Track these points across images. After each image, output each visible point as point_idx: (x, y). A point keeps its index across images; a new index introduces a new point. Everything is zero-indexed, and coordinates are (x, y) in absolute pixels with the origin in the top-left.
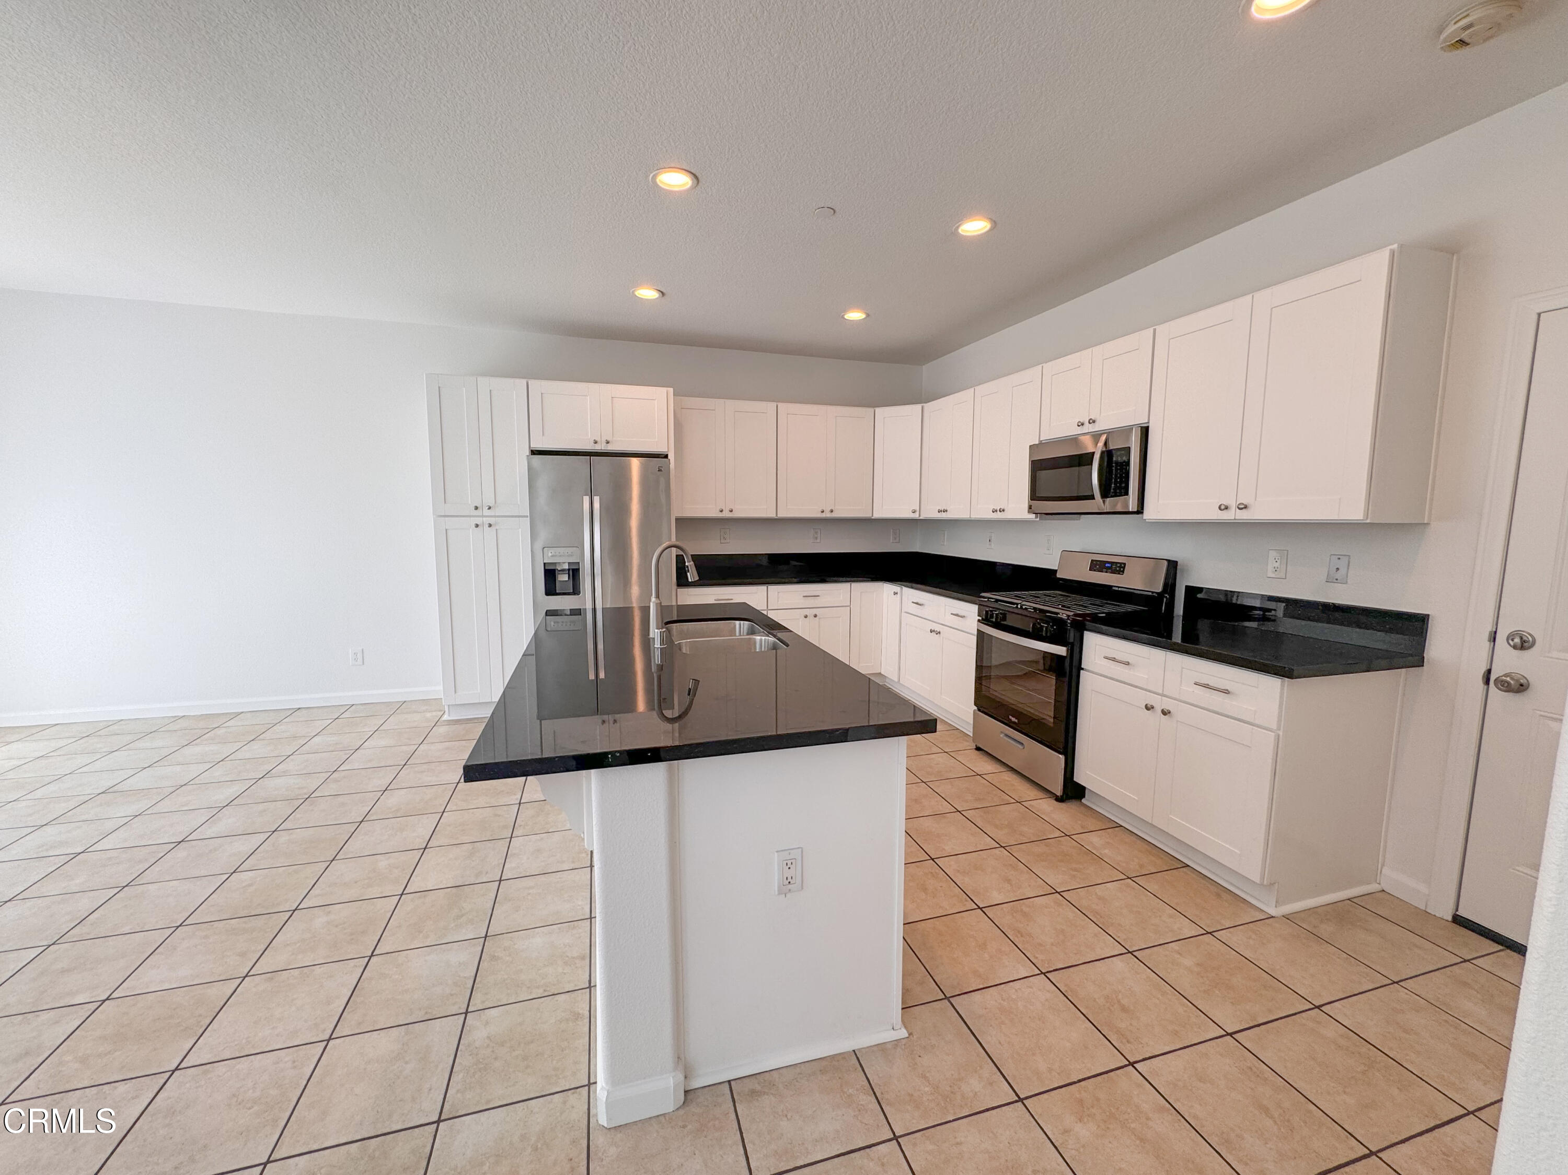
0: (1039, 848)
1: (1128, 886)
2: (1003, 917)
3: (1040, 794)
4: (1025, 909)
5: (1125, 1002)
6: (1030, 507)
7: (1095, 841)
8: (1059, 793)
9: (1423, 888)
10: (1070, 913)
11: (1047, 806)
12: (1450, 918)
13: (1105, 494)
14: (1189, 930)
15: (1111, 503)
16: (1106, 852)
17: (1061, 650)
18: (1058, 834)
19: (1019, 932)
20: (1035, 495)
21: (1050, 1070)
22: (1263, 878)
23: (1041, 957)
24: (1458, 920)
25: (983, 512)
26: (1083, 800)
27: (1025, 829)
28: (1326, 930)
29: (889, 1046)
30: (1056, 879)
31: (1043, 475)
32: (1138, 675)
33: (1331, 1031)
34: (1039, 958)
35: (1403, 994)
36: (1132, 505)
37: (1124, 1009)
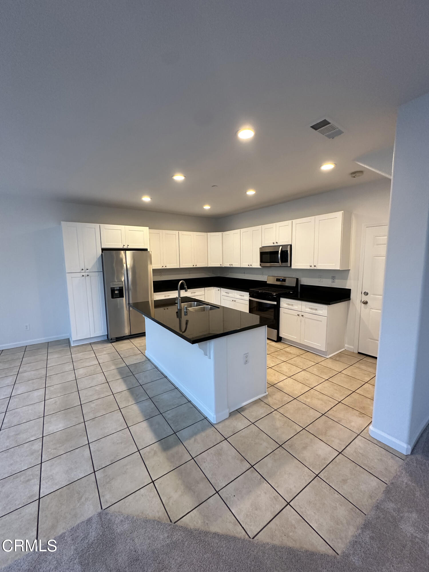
0: (276, 353)
1: (298, 357)
2: (276, 368)
3: (271, 341)
4: (280, 366)
5: (307, 379)
6: (260, 265)
7: (288, 349)
8: (276, 340)
9: (352, 347)
10: (290, 365)
11: (273, 344)
12: (357, 353)
13: (282, 262)
14: (314, 364)
15: (284, 264)
16: (291, 352)
17: (275, 303)
18: (279, 349)
19: (280, 370)
20: (262, 261)
21: (298, 393)
22: (325, 350)
23: (287, 374)
24: (359, 353)
25: (245, 265)
26: (282, 341)
27: (271, 350)
28: (338, 359)
29: (265, 396)
30: (284, 359)
31: (264, 256)
32: (295, 307)
33: (343, 375)
34: (287, 375)
35: (353, 367)
36: (289, 265)
37: (307, 380)
